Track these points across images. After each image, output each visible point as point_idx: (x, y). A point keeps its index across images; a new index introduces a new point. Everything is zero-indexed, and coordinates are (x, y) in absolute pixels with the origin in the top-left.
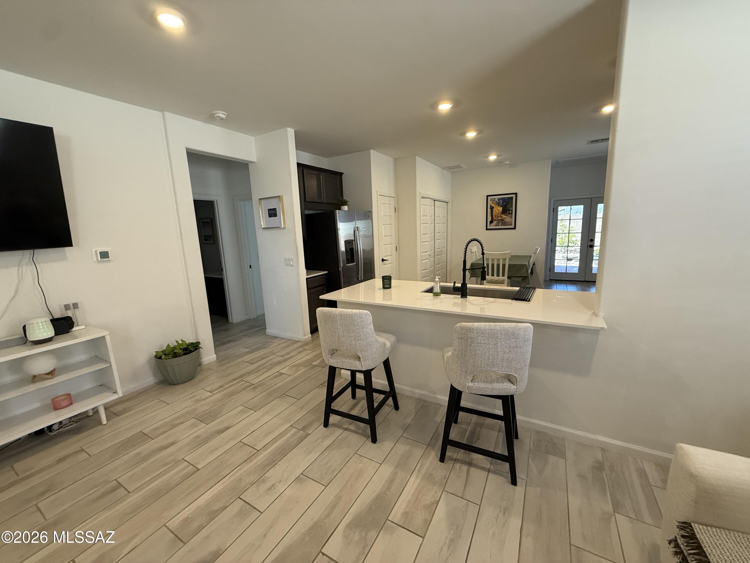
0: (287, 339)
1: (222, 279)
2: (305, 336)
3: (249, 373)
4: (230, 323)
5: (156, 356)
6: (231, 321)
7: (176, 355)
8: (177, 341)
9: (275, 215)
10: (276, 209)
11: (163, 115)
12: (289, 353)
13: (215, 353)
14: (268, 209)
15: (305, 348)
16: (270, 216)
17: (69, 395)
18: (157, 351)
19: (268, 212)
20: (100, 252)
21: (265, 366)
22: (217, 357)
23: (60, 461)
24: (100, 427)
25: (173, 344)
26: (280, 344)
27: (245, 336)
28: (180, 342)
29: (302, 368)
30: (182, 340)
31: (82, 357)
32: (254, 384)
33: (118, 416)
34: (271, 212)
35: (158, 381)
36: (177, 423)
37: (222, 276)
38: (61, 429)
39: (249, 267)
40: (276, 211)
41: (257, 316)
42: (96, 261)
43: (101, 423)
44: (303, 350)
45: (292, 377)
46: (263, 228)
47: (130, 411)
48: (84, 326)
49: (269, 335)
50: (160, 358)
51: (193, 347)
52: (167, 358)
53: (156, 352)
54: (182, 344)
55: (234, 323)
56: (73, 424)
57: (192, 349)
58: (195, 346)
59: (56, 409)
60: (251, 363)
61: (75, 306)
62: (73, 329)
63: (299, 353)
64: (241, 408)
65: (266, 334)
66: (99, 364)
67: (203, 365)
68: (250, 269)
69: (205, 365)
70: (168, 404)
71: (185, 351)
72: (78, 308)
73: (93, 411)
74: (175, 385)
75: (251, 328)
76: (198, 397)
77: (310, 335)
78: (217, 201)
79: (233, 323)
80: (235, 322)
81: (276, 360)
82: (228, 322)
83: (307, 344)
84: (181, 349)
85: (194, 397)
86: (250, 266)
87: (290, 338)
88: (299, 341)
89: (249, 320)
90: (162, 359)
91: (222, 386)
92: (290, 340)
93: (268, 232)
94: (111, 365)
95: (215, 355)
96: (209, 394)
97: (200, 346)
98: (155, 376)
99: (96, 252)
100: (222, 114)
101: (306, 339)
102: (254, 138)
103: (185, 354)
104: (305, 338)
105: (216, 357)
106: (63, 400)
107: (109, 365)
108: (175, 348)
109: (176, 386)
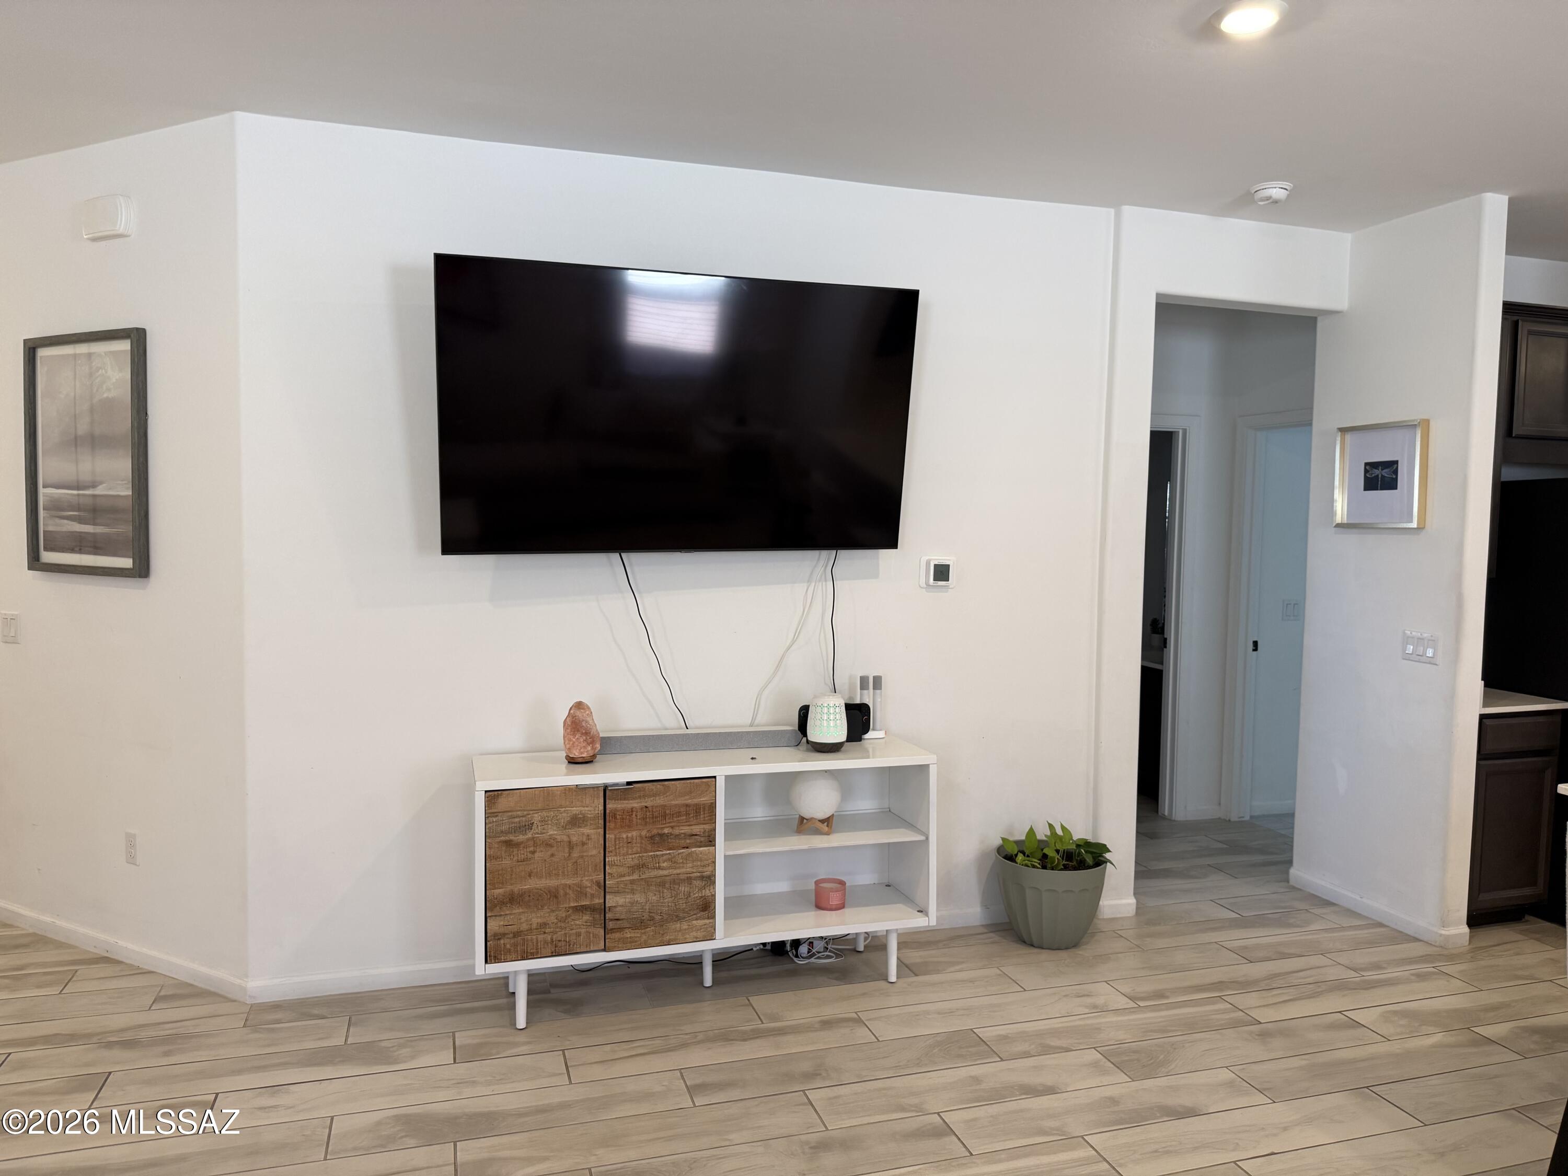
0: (1367, 918)
1: (1161, 671)
2: (1444, 925)
3: (1245, 985)
4: (1164, 818)
5: (1000, 850)
6: (1166, 813)
7: (1045, 862)
8: (1051, 826)
9: (1390, 483)
10: (1396, 462)
11: (1118, 216)
12: (1377, 966)
13: (1135, 894)
14: (1366, 464)
15: (1443, 969)
16: (1371, 484)
17: (842, 883)
18: (1006, 837)
19: (1366, 471)
20: (935, 565)
21: (1296, 982)
22: (1137, 908)
23: (827, 1024)
24: (882, 984)
25: (1042, 833)
26: (1343, 929)
27: (1219, 869)
28: (1059, 832)
29: (1431, 1029)
30: (1063, 828)
31: (865, 804)
32: (1261, 1023)
33: (916, 975)
34: (1377, 472)
35: (989, 922)
36: (1052, 1044)
37: (1162, 663)
38: (812, 960)
39: (1251, 646)
40: (1396, 472)
41: (1252, 817)
42: (925, 586)
43: (885, 978)
44: (1434, 973)
45: (1395, 1047)
46: (1338, 526)
47: (938, 972)
48: (884, 732)
49: (1300, 890)
50: (1011, 858)
51: (1092, 853)
52: (1029, 863)
53: (1003, 839)
54: (1060, 838)
55: (1177, 821)
56: (831, 957)
57: (1089, 860)
58: (1095, 853)
59: (819, 906)
60: (1247, 955)
61: (877, 682)
62: (866, 736)
63: (1421, 977)
64: (1226, 1075)
65: (1288, 882)
66: (902, 830)
67: (1101, 917)
68: (1255, 652)
69: (1104, 919)
70: (1025, 990)
71: (1066, 861)
72: (880, 689)
73: (866, 943)
74: (1032, 945)
75: (1234, 848)
76: (1100, 1001)
77: (1465, 929)
78: (1185, 431)
79: (1170, 820)
80: (1179, 819)
81: (1334, 973)
82: (1157, 812)
83: (1451, 958)
84: (1058, 851)
85: (1088, 996)
86: (1255, 644)
87: (1379, 920)
88: (1417, 940)
89: (1222, 824)
90: (1017, 863)
91: (1160, 995)
92: (1381, 925)
93: (1352, 538)
94: (927, 838)
95: (1132, 901)
96: (1124, 1002)
97: (1108, 855)
98: (985, 905)
99: (928, 563)
100: (1276, 191)
101: (1447, 937)
102: (1348, 237)
103: (1066, 868)
104: (1443, 932)
105: (1134, 907)
106: (832, 890)
107: (922, 838)
108: (1042, 844)
109: (1036, 950)
